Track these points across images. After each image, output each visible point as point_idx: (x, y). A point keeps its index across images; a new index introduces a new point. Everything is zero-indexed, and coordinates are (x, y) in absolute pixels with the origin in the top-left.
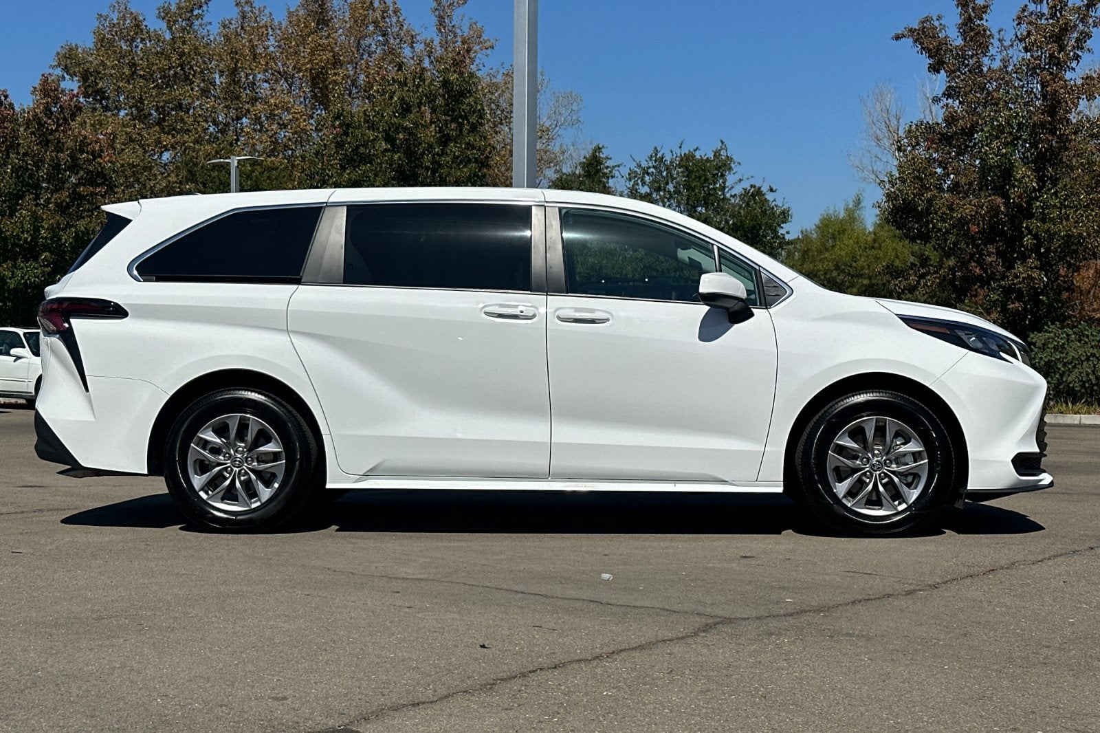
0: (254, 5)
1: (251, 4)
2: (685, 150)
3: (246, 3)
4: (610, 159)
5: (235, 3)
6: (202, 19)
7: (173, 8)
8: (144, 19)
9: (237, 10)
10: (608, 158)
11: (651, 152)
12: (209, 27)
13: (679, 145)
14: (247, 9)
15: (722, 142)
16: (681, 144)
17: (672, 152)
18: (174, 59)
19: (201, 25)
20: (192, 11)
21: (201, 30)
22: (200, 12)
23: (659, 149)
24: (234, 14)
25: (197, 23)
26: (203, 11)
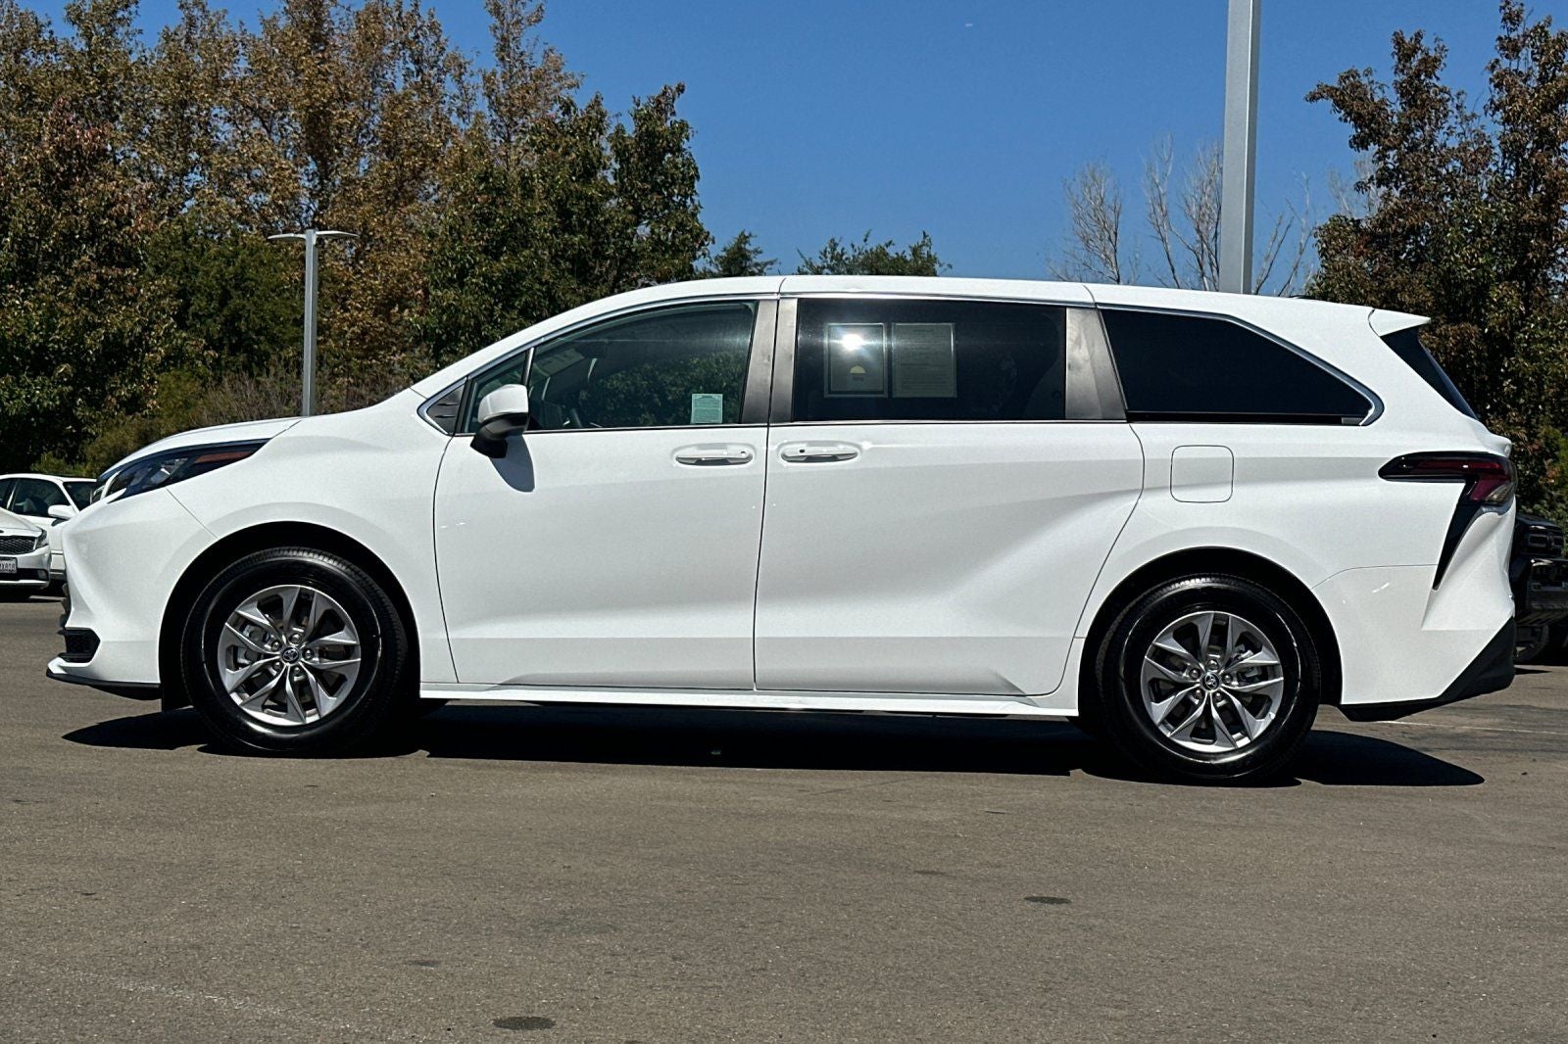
0: (207, 8)
1: (203, 7)
2: (872, 245)
3: (196, 4)
4: (761, 252)
5: (179, 4)
6: (129, 25)
7: (87, 8)
8: (50, 23)
9: (182, 14)
10: (757, 252)
11: (825, 245)
12: (139, 37)
13: (864, 237)
14: (197, 12)
15: (925, 236)
16: (867, 236)
17: (853, 246)
18: (91, 83)
19: (127, 34)
20: (115, 12)
21: (128, 41)
22: (126, 14)
23: (837, 241)
24: (176, 20)
25: (121, 30)
26: (130, 13)
